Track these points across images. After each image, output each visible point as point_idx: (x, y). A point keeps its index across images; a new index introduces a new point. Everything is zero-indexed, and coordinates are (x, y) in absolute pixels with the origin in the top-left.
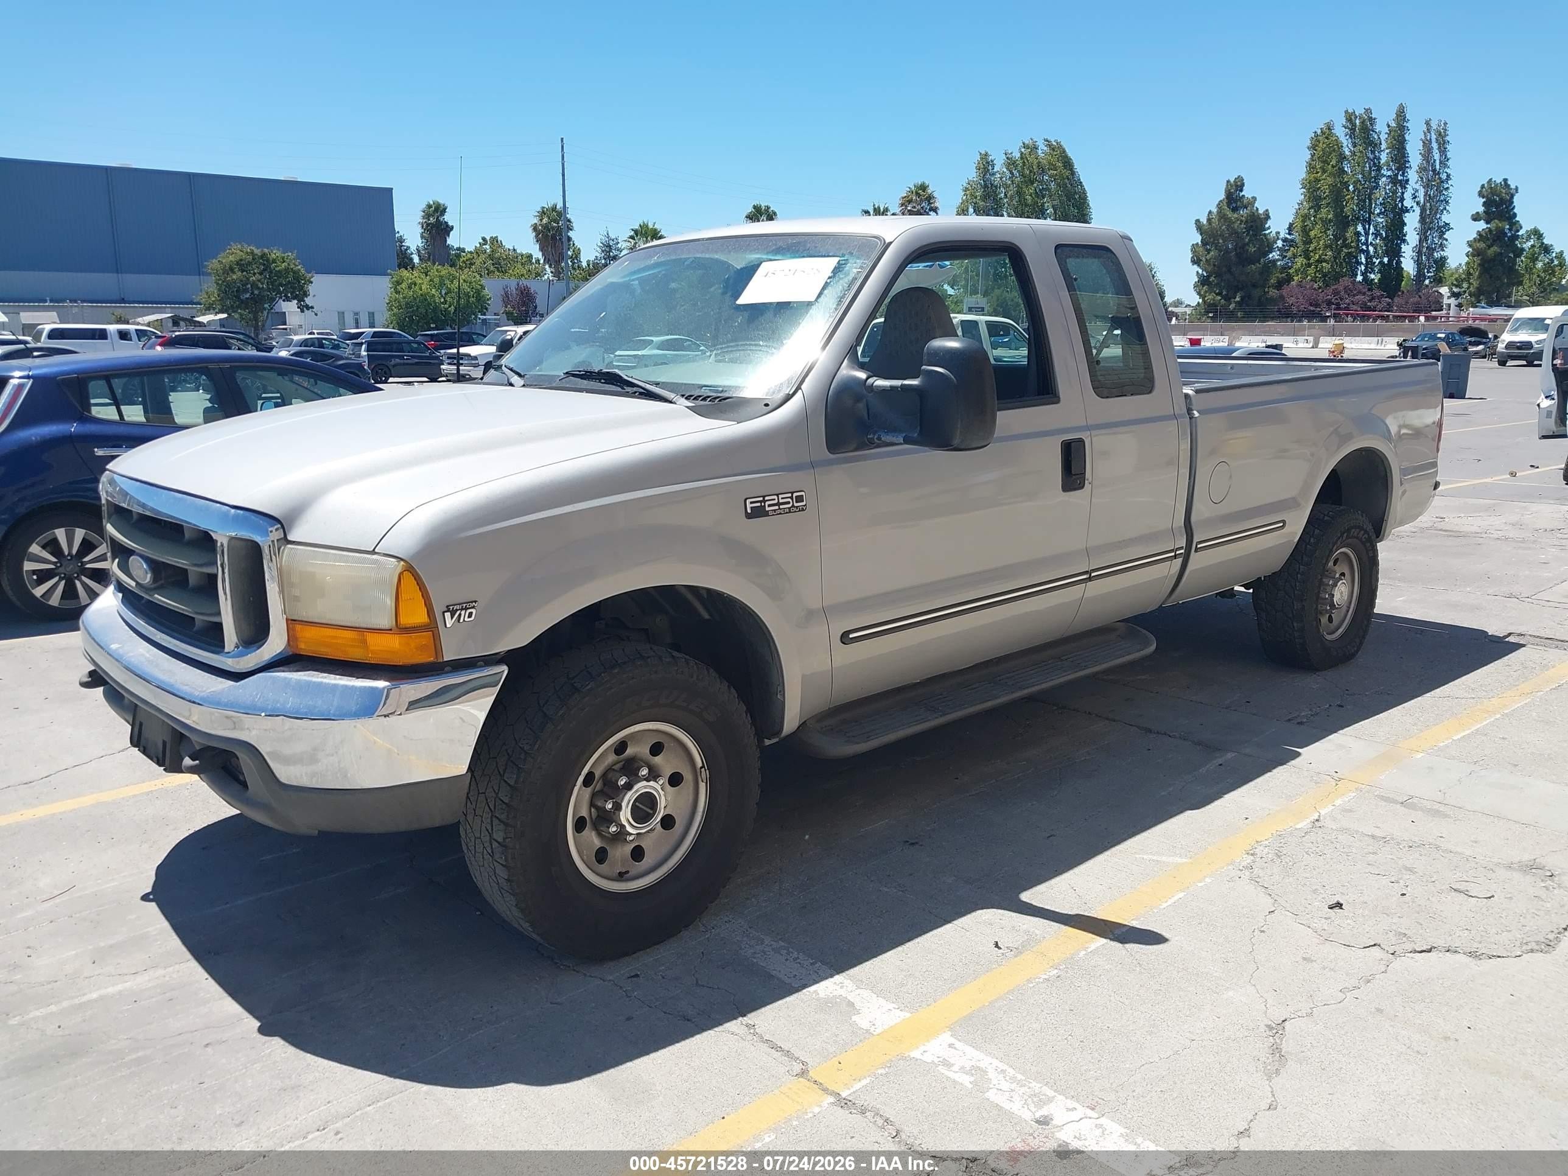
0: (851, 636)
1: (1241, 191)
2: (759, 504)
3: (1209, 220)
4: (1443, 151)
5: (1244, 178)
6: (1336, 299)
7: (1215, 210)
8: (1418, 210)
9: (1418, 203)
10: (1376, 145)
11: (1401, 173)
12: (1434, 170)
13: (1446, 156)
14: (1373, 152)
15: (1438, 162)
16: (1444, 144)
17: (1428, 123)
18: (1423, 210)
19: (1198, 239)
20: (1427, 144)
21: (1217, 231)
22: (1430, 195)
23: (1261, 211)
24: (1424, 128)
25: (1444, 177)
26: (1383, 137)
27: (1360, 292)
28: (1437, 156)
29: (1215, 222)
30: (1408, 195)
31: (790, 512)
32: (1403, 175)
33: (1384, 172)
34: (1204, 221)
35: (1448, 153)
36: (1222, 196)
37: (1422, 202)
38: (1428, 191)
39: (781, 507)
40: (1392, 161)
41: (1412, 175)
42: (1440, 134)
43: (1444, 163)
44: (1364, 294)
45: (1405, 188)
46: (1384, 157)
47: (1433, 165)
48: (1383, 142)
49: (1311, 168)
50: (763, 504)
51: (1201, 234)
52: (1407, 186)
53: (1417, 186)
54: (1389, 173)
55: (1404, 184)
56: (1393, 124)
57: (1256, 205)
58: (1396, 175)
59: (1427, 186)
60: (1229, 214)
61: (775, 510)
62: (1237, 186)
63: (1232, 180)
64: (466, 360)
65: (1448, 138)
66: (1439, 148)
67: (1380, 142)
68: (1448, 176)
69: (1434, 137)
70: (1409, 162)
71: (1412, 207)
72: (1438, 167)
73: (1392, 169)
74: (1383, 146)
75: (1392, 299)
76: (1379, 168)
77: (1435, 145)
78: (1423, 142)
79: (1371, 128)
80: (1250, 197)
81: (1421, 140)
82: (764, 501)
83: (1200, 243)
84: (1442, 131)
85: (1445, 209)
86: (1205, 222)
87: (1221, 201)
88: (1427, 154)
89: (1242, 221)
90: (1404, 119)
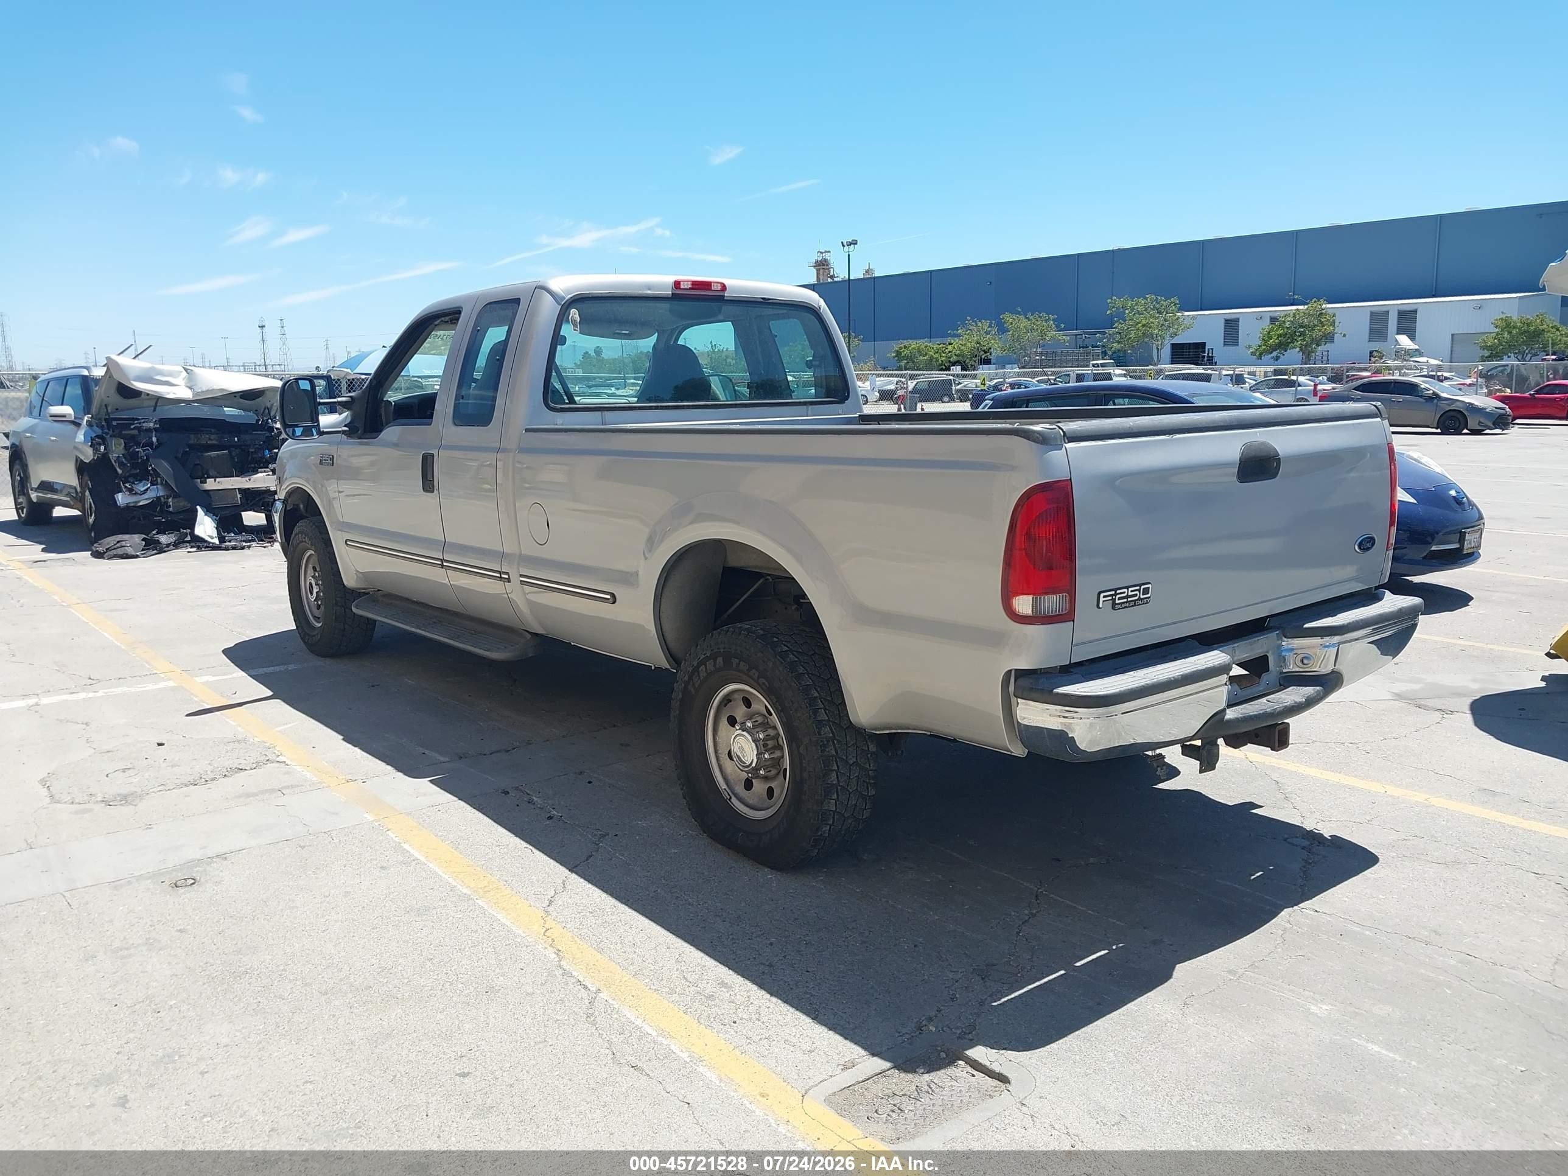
0: (348, 543)
31: (329, 465)
39: (327, 462)
50: (323, 459)
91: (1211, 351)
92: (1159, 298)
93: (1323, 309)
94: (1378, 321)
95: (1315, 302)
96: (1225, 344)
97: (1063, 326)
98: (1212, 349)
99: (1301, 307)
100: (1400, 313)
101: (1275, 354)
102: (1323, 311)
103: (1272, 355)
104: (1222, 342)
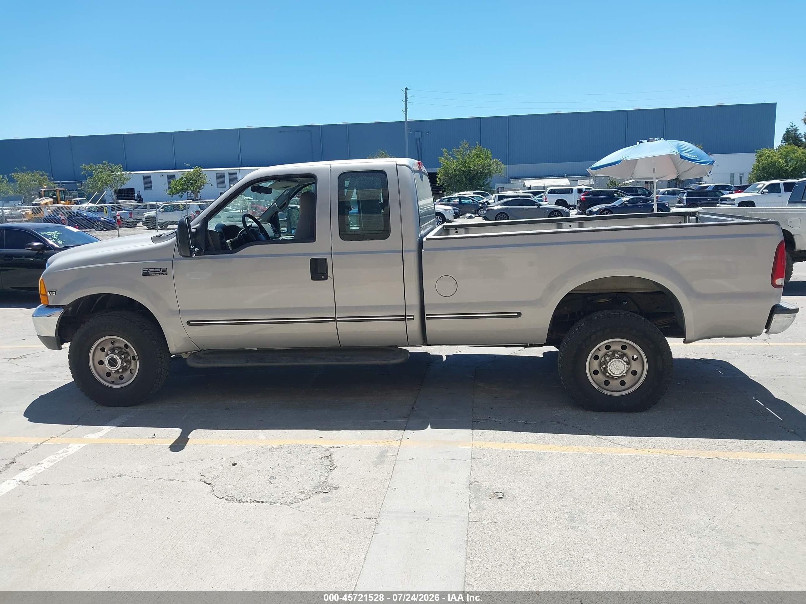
0: (191, 323)
2: (147, 271)
31: (159, 275)
39: (156, 273)
50: (148, 271)
61: (153, 274)
64: (728, 201)
82: (149, 270)
91: (139, 193)
92: (111, 164)
93: (200, 172)
94: (220, 177)
95: (197, 168)
96: (145, 189)
97: (52, 178)
98: (140, 192)
99: (189, 170)
100: (230, 174)
101: (180, 194)
102: (201, 173)
103: (179, 195)
104: (144, 189)
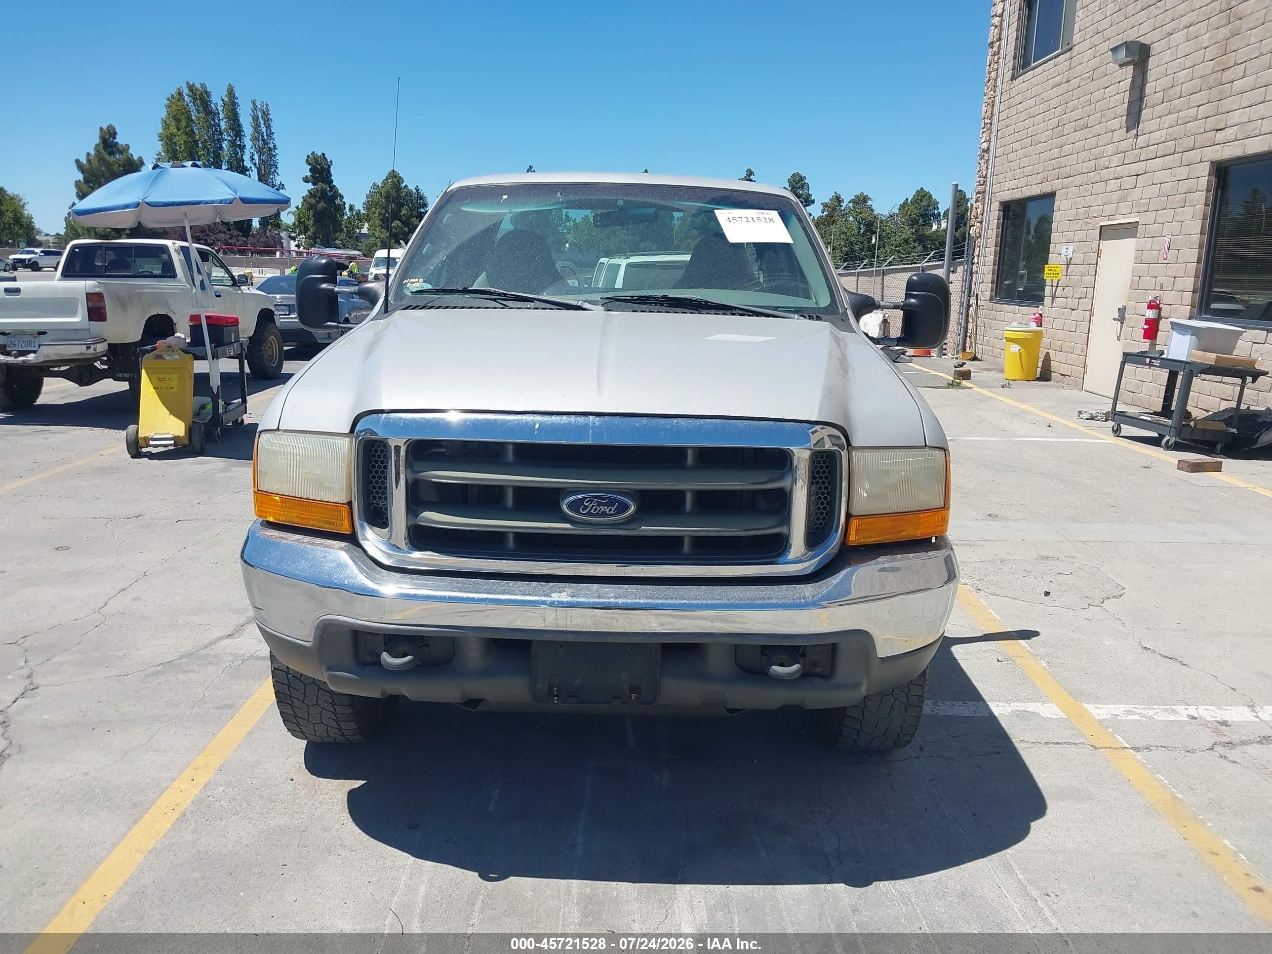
1: (115, 138)
3: (89, 161)
4: (268, 127)
5: (116, 127)
6: (204, 236)
7: (93, 152)
8: (255, 170)
9: (255, 165)
10: (215, 114)
11: (238, 139)
12: (263, 140)
13: (270, 130)
14: (213, 120)
15: (265, 134)
16: (268, 120)
17: (254, 102)
18: (259, 170)
19: (80, 177)
20: (255, 119)
21: (98, 172)
22: (262, 160)
23: (135, 158)
24: (251, 106)
25: (271, 146)
26: (220, 108)
27: (221, 231)
28: (264, 130)
29: (95, 163)
30: (247, 157)
32: (240, 140)
33: (225, 136)
34: (84, 160)
35: (272, 128)
36: (97, 140)
37: (257, 162)
38: (260, 156)
40: (230, 129)
41: (247, 142)
42: (264, 112)
43: (270, 135)
44: (224, 233)
45: (244, 152)
46: (223, 125)
47: (263, 136)
48: (221, 113)
49: (166, 126)
51: (83, 173)
52: (245, 150)
53: (252, 151)
54: (229, 138)
55: (242, 148)
56: (226, 99)
57: (130, 152)
58: (235, 140)
59: (260, 152)
60: (106, 156)
62: (110, 134)
63: (105, 128)
65: (270, 117)
66: (264, 124)
67: (218, 112)
68: (275, 146)
69: (260, 115)
70: (243, 131)
71: (251, 167)
72: (266, 138)
73: (230, 135)
74: (221, 116)
75: (247, 238)
76: (221, 134)
77: (261, 120)
78: (253, 117)
79: (208, 99)
80: (124, 144)
81: (250, 115)
83: (82, 180)
84: (265, 110)
85: (275, 171)
86: (85, 162)
87: (97, 145)
88: (256, 128)
89: (119, 164)
90: (234, 96)
